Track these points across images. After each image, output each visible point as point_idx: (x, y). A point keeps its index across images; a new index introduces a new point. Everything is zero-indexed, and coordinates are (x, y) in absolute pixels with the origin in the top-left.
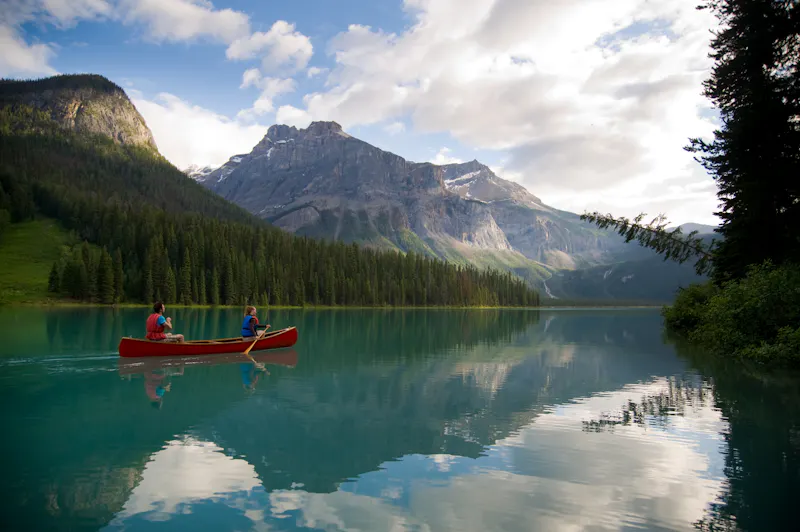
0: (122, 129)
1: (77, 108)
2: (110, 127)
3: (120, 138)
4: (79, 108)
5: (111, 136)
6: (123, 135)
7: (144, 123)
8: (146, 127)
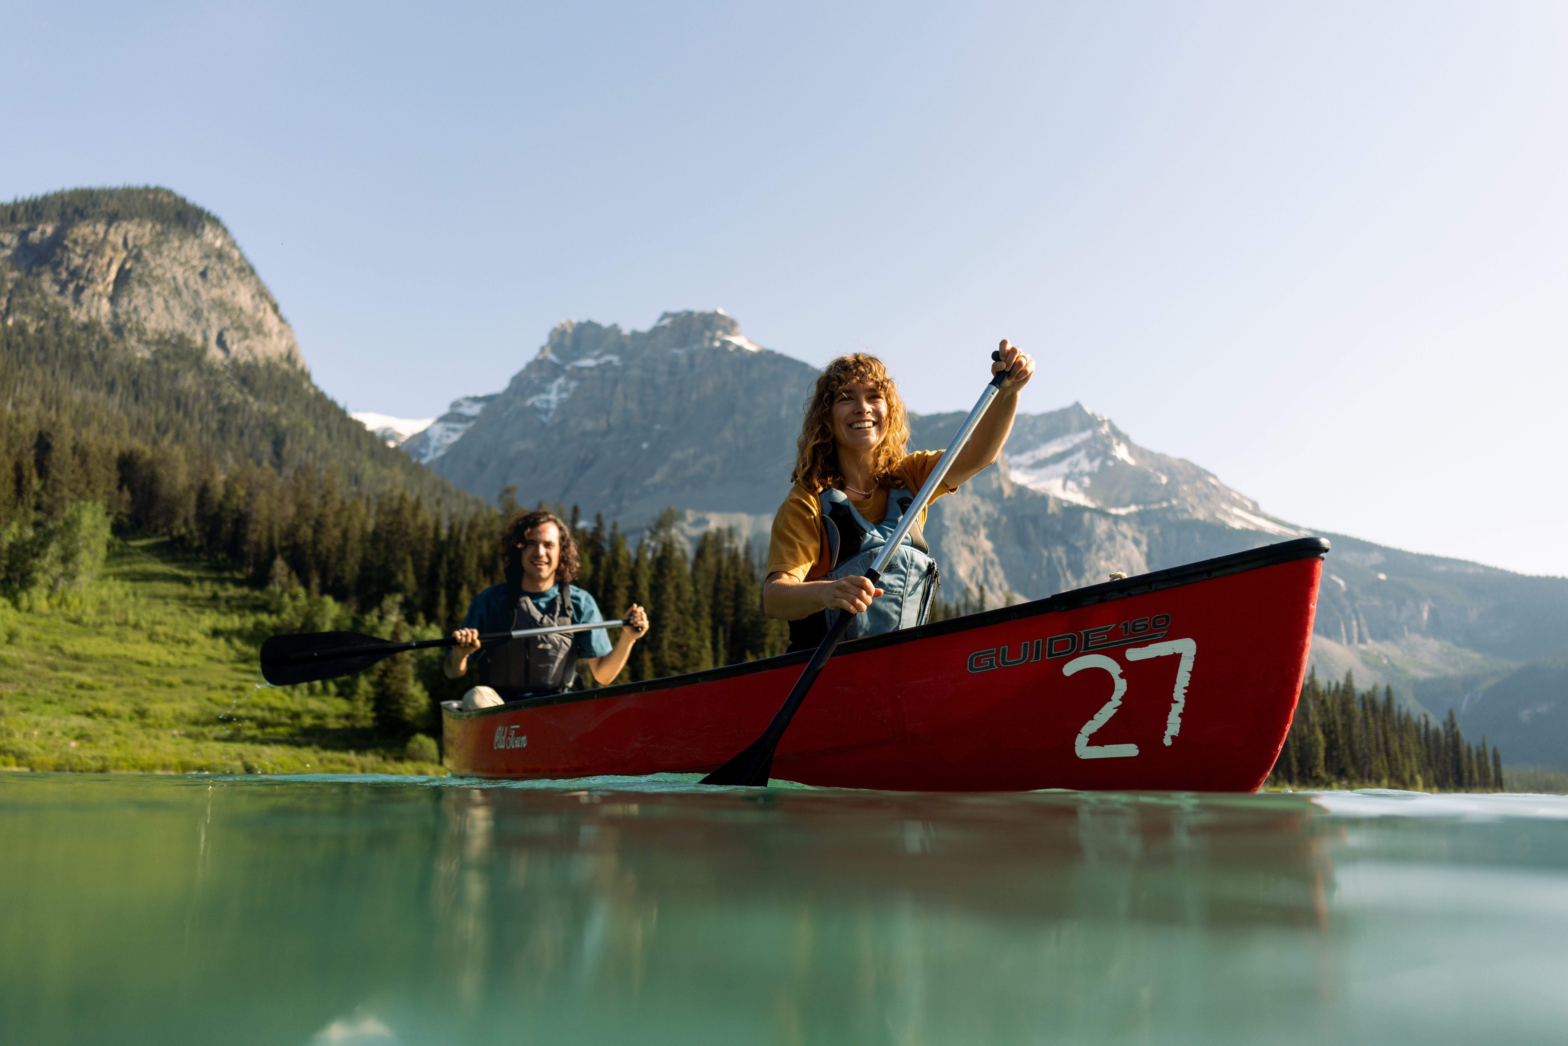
0: (227, 322)
1: (114, 269)
2: (197, 314)
3: (221, 343)
4: (121, 269)
5: (199, 340)
6: (228, 337)
7: (275, 308)
8: (282, 320)
